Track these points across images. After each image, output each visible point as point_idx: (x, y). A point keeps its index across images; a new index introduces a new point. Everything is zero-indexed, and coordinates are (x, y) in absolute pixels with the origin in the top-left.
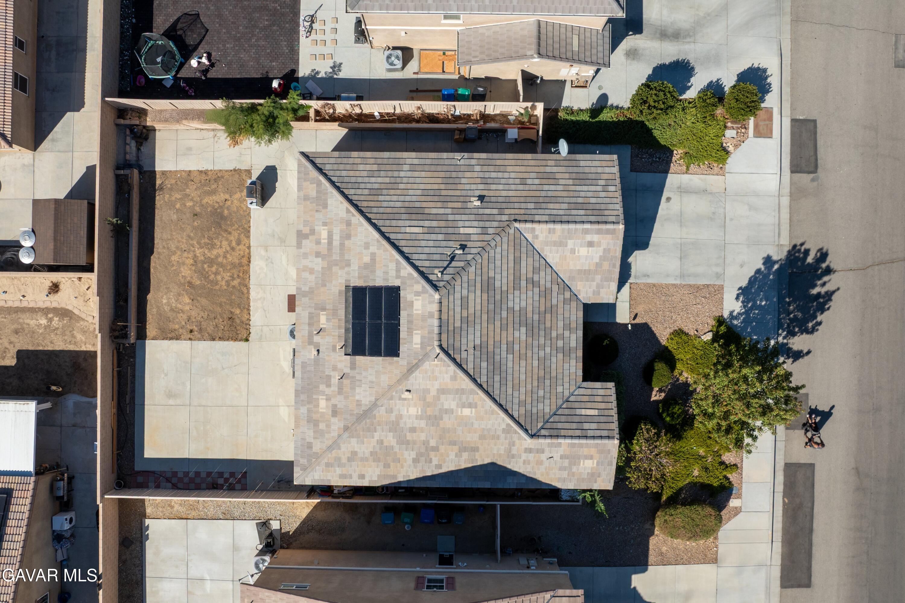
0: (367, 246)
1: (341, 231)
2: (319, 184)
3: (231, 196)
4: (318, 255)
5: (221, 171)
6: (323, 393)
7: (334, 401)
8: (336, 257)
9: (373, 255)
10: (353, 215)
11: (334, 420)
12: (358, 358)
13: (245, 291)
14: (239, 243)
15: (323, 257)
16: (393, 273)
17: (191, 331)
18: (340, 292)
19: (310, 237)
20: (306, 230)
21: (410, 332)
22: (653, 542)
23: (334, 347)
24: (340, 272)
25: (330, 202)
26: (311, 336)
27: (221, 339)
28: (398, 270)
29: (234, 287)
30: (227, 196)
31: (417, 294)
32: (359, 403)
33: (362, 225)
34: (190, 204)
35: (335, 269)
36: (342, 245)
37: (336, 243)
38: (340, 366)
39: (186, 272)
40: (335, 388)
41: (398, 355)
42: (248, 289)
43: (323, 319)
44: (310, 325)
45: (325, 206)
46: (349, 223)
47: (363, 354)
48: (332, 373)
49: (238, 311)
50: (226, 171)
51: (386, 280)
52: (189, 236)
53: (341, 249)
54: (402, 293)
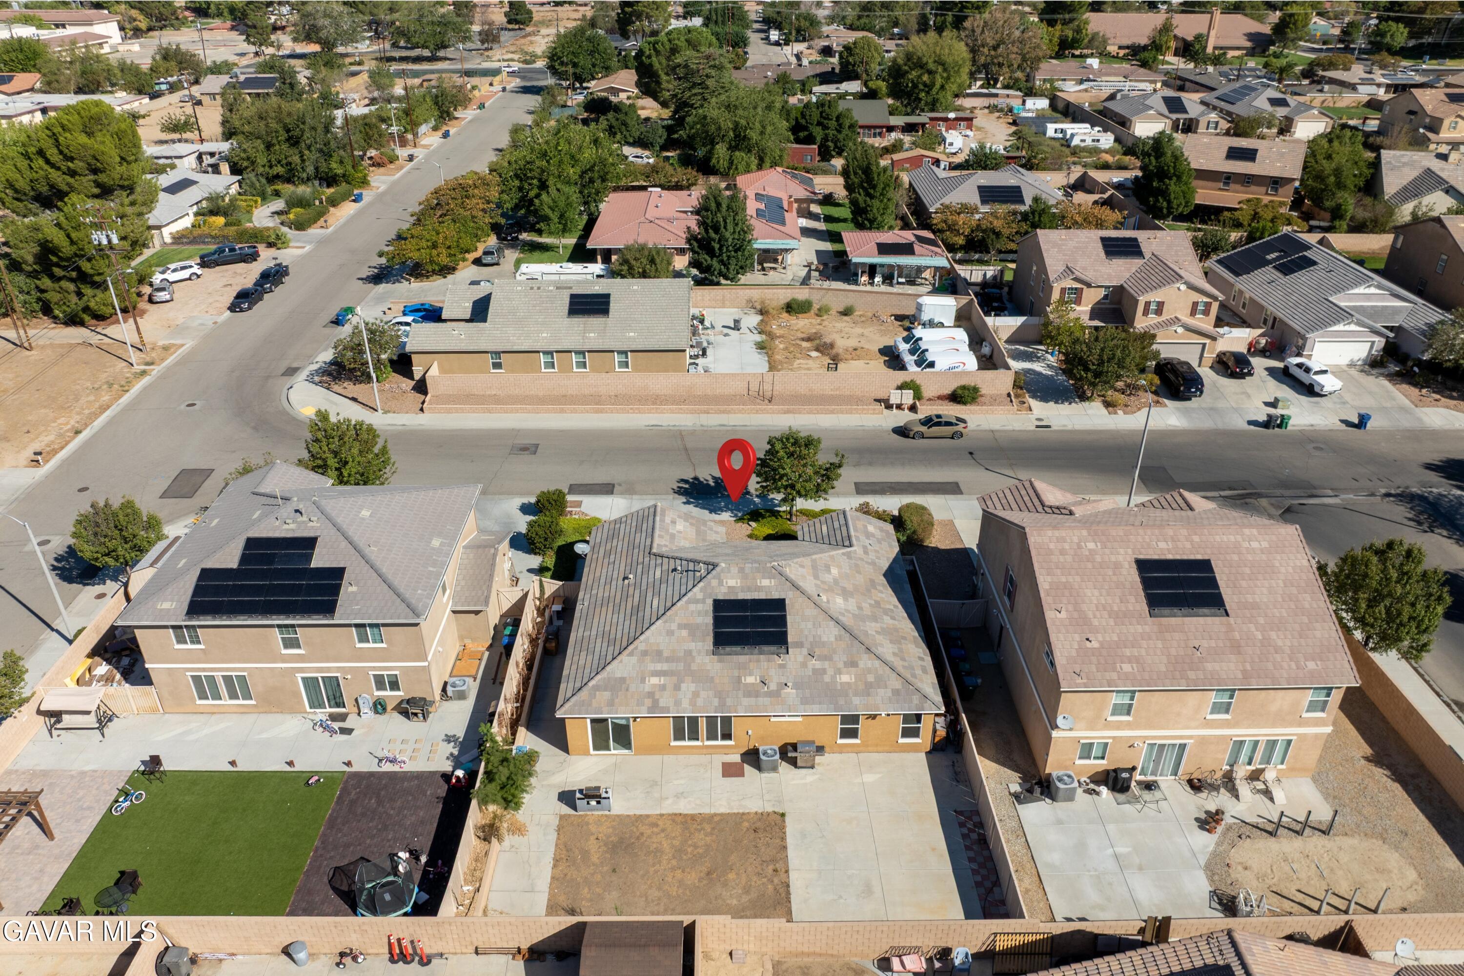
0: (670, 633)
1: (652, 661)
2: (597, 688)
3: (593, 834)
4: (677, 688)
5: (556, 845)
6: (833, 677)
7: (841, 665)
8: (681, 666)
9: (681, 626)
10: (636, 648)
11: (861, 664)
12: (790, 639)
13: (716, 819)
14: (656, 825)
15: (681, 681)
16: (700, 607)
17: (775, 870)
18: (720, 661)
19: (657, 697)
20: (648, 702)
21: (759, 589)
22: (942, 546)
23: (782, 666)
24: (698, 660)
25: (618, 675)
26: (770, 694)
27: (783, 839)
28: (697, 601)
29: (713, 829)
30: (592, 838)
31: (721, 583)
32: (839, 638)
33: (648, 639)
34: (598, 877)
35: (694, 667)
36: (668, 660)
37: (665, 667)
38: (800, 659)
39: (692, 878)
40: (826, 664)
41: (784, 600)
42: (715, 815)
43: (750, 680)
44: (757, 695)
45: (623, 680)
46: (645, 653)
47: (785, 634)
48: (810, 667)
49: (746, 824)
50: (558, 839)
51: (707, 611)
52: (643, 876)
53: (673, 661)
54: (720, 597)
